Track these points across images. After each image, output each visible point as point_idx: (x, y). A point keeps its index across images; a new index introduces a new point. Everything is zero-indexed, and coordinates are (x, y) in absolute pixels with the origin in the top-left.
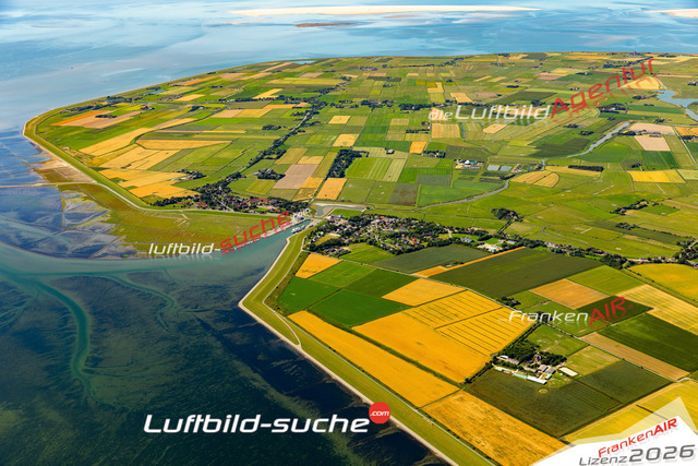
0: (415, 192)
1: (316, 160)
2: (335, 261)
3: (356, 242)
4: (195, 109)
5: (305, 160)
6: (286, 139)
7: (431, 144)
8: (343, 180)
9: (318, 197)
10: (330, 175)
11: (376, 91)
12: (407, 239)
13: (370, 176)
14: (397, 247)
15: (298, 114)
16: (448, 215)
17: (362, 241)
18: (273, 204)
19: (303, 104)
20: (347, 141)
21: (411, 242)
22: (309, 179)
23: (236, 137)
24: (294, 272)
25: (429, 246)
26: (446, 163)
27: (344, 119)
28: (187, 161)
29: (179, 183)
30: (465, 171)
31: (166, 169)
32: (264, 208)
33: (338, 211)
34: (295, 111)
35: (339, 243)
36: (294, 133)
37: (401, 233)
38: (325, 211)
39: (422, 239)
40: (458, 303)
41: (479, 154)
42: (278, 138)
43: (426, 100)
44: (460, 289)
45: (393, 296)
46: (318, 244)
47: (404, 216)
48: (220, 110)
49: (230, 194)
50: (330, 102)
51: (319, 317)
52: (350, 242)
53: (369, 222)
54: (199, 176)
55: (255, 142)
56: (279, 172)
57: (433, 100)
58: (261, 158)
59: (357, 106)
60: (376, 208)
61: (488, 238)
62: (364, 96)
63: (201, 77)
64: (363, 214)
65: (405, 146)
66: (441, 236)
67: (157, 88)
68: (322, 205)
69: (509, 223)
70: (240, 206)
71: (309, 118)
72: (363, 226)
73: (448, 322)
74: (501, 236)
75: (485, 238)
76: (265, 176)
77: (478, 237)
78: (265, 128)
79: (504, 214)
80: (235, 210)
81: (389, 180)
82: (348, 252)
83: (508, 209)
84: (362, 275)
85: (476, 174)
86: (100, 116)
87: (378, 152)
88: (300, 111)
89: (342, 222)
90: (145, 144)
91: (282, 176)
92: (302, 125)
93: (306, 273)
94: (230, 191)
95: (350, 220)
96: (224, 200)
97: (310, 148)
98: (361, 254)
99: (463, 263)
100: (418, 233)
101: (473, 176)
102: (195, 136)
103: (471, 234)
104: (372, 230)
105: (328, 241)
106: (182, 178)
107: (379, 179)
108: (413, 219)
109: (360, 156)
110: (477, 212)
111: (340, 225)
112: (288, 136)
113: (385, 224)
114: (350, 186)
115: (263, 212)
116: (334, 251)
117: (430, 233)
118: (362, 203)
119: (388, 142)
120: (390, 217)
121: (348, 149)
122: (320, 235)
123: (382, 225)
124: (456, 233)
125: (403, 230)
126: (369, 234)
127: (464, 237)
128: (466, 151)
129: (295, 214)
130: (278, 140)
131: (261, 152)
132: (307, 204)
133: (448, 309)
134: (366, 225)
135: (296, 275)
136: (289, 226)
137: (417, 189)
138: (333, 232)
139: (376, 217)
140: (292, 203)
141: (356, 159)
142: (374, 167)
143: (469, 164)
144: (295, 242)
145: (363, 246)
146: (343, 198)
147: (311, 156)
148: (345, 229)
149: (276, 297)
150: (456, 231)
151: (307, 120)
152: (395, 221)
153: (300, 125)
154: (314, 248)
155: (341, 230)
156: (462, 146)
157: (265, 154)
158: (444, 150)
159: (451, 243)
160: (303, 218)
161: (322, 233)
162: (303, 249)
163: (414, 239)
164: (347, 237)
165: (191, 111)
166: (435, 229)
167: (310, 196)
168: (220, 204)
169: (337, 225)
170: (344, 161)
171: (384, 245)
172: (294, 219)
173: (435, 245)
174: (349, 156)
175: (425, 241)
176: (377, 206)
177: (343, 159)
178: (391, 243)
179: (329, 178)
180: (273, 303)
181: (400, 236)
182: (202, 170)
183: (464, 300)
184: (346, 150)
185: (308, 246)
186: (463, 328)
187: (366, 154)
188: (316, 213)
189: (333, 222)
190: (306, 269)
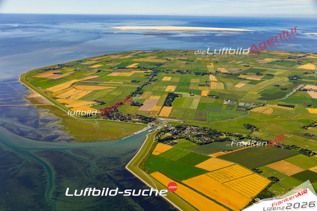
0: (206, 115)
1: (157, 98)
2: (170, 147)
3: (180, 138)
4: (99, 71)
5: (152, 98)
6: (142, 87)
7: (211, 92)
8: (171, 108)
9: (160, 115)
10: (165, 105)
11: (183, 66)
12: (204, 137)
13: (183, 106)
14: (200, 141)
15: (147, 75)
16: (223, 127)
17: (183, 138)
18: (139, 118)
19: (149, 71)
20: (171, 89)
21: (207, 139)
22: (155, 106)
23: (119, 85)
24: (151, 152)
25: (215, 141)
26: (219, 101)
27: (169, 79)
28: (97, 96)
29: (94, 106)
30: (228, 105)
31: (87, 99)
32: (134, 120)
33: (170, 123)
34: (146, 74)
35: (172, 139)
36: (146, 84)
37: (201, 135)
38: (164, 122)
39: (211, 138)
40: (232, 170)
41: (234, 97)
42: (139, 86)
43: (206, 71)
44: (232, 163)
45: (199, 166)
46: (162, 138)
47: (202, 126)
48: (111, 72)
49: (118, 112)
50: (162, 70)
51: (165, 175)
52: (177, 138)
53: (185, 129)
54: (103, 103)
55: (128, 88)
56: (140, 103)
57: (210, 71)
58: (132, 96)
59: (174, 73)
60: (188, 122)
61: (243, 138)
62: (177, 68)
63: (101, 56)
64: (182, 125)
65: (199, 92)
66: (220, 137)
67: (81, 61)
68: (162, 119)
69: (252, 131)
70: (123, 119)
71: (153, 77)
72: (183, 130)
73: (228, 180)
74: (249, 138)
75: (242, 139)
76: (134, 104)
77: (238, 138)
78: (132, 82)
79: (249, 127)
80: (121, 120)
81: (193, 108)
82: (176, 143)
83: (251, 124)
84: (184, 155)
85: (234, 107)
86: (55, 73)
87: (186, 95)
88: (148, 74)
89: (172, 128)
90: (77, 87)
91: (142, 105)
92: (150, 81)
93: (157, 153)
94: (118, 111)
95: (176, 127)
96: (115, 116)
97: (154, 92)
98: (182, 144)
99: (232, 151)
100: (209, 135)
101: (233, 108)
102: (100, 84)
103: (235, 136)
104: (187, 132)
105: (167, 137)
106: (95, 104)
107: (188, 108)
108: (206, 128)
109: (178, 96)
110: (236, 125)
111: (172, 130)
112: (143, 86)
113: (193, 130)
114: (175, 110)
115: (134, 122)
116: (170, 142)
117: (215, 135)
118: (181, 119)
119: (191, 90)
120: (195, 126)
121: (172, 93)
122: (162, 134)
123: (191, 130)
124: (227, 135)
125: (202, 133)
126: (186, 134)
127: (231, 138)
128: (228, 96)
129: (149, 123)
130: (139, 87)
131: (131, 93)
132: (155, 119)
133: (228, 173)
134: (184, 130)
135: (152, 153)
136: (147, 129)
137: (207, 113)
138: (168, 133)
139: (188, 126)
140: (148, 118)
141: (176, 97)
142: (185, 102)
143: (230, 102)
144: (151, 137)
145: (183, 140)
146: (171, 117)
147: (155, 95)
148: (174, 132)
149: (143, 164)
150: (227, 134)
151: (152, 78)
152: (197, 128)
153: (148, 80)
154: (160, 141)
155: (172, 132)
156: (226, 93)
157: (134, 94)
158: (217, 95)
159: (226, 140)
160: (154, 126)
161: (163, 133)
162: (155, 141)
163: (207, 138)
164: (175, 135)
165: (97, 72)
166: (217, 133)
167: (156, 115)
168: (113, 117)
169: (170, 129)
170: (171, 99)
171: (193, 140)
172: (149, 126)
173: (218, 141)
174: (173, 96)
175: (213, 139)
176: (188, 121)
177: (170, 98)
178: (197, 139)
179: (164, 107)
180: (142, 167)
181: (201, 136)
182: (104, 100)
183: (235, 169)
184: (171, 93)
185: (157, 139)
186: (236, 183)
187: (181, 96)
188: (159, 123)
189: (168, 128)
190: (157, 151)
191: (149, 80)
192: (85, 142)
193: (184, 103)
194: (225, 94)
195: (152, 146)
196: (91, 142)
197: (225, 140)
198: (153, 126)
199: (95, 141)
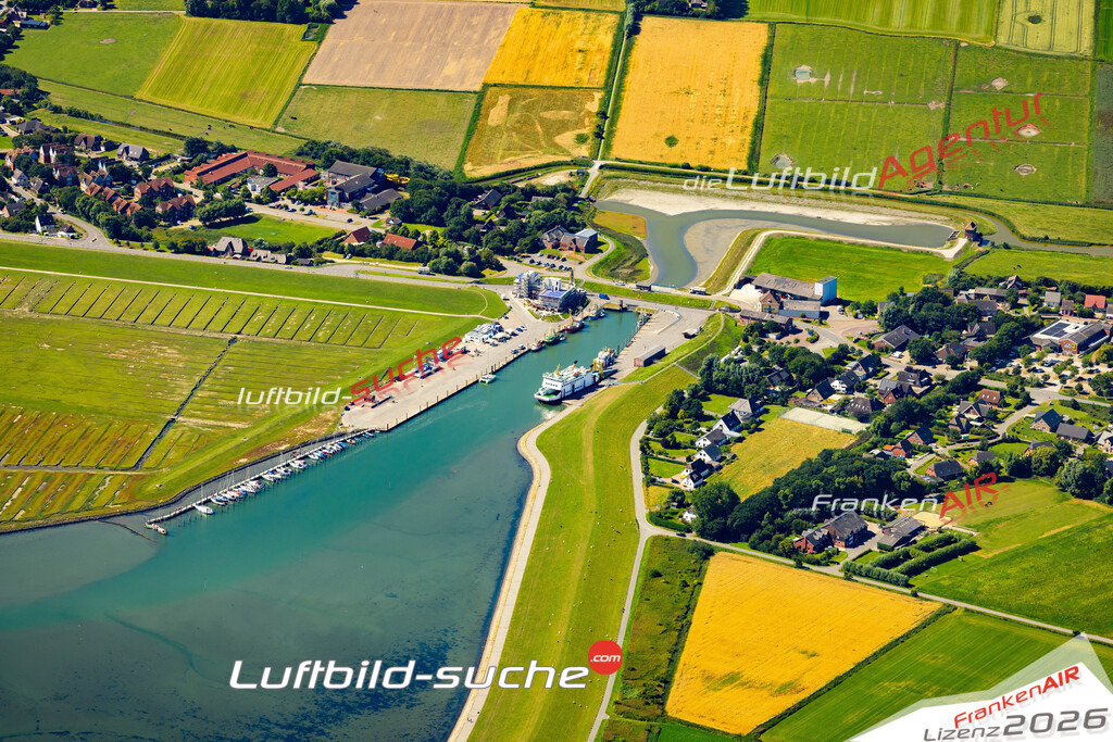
2: (894, 609)
8: (746, 37)
9: (629, 143)
17: (1022, 470)
18: (351, 197)
24: (648, 680)
32: (301, 221)
33: (788, 253)
38: (709, 248)
49: (47, 118)
52: (947, 471)
60: (1029, 234)
68: (670, 203)
80: (117, 232)
81: (1037, 40)
82: (950, 550)
89: (840, 331)
94: (35, 95)
96: (23, 165)
104: (1056, 393)
107: (976, 36)
111: (842, 355)
114: (805, 75)
115: (302, 252)
116: (864, 535)
118: (922, 197)
122: (731, 420)
126: (1050, 418)
129: (518, 269)
132: (570, 197)
134: (1008, 353)
135: (671, 710)
136: (504, 353)
138: (808, 404)
139: (1051, 298)
140: (471, 191)
144: (589, 468)
146: (787, 165)
148: (885, 383)
154: (735, 518)
155: (854, 386)
160: (583, 301)
161: (742, 407)
162: (658, 519)
164: (914, 439)
167: (566, 139)
169: (820, 351)
172: (521, 305)
179: (651, 23)
185: (680, 499)
188: (651, 267)
189: (787, 329)
190: (722, 669)
198: (573, 302)
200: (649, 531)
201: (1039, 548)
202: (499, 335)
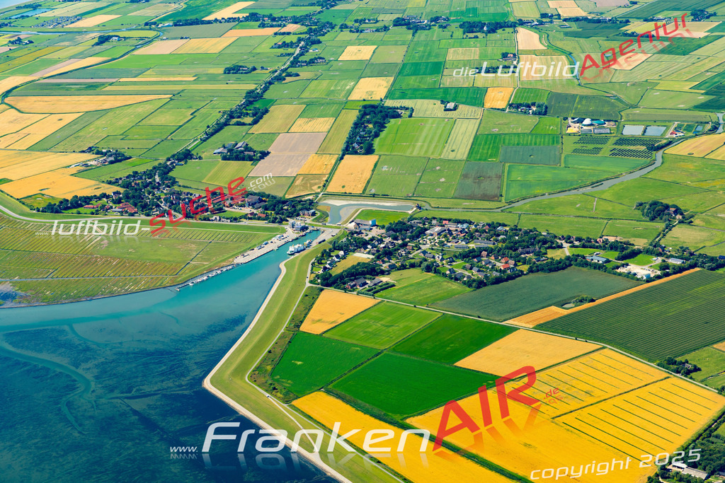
0: (500, 177)
1: (321, 125)
2: (368, 302)
3: (403, 267)
4: (103, 40)
5: (302, 126)
6: (266, 89)
7: (520, 92)
8: (372, 159)
9: (330, 189)
10: (348, 150)
12: (492, 259)
13: (418, 150)
14: (476, 275)
15: (285, 45)
16: (560, 216)
17: (413, 266)
18: (252, 205)
19: (291, 27)
20: (374, 89)
21: (500, 265)
22: (312, 157)
23: (179, 88)
24: (297, 322)
25: (531, 271)
26: (550, 124)
27: (365, 52)
28: (96, 133)
29: (86, 169)
30: (584, 138)
31: (60, 147)
32: (237, 211)
33: (367, 214)
34: (279, 39)
35: (372, 271)
36: (280, 79)
37: (481, 250)
38: (345, 214)
39: (518, 260)
40: (590, 371)
41: (606, 107)
42: (252, 87)
43: (506, 14)
44: (592, 346)
45: (474, 362)
46: (336, 271)
47: (483, 219)
48: (149, 42)
49: (176, 188)
50: (339, 22)
51: (347, 402)
53: (422, 232)
54: (119, 158)
55: (212, 95)
56: (258, 148)
57: (518, 14)
58: (226, 124)
59: (386, 28)
60: (435, 206)
61: (634, 254)
62: (397, 11)
64: (411, 219)
65: (475, 96)
66: (552, 254)
69: (669, 227)
71: (304, 50)
72: (412, 238)
73: (574, 404)
74: (656, 249)
75: (629, 254)
76: (234, 155)
77: (616, 254)
78: (228, 71)
79: (658, 211)
81: (452, 156)
82: (388, 286)
83: (665, 202)
84: (416, 326)
85: (604, 141)
87: (428, 108)
88: (288, 39)
89: (376, 232)
90: (20, 105)
91: (264, 154)
92: (294, 64)
93: (318, 324)
94: (174, 182)
95: (388, 229)
96: (166, 200)
97: (309, 104)
98: (411, 288)
99: (593, 301)
100: (511, 248)
101: (599, 146)
102: (109, 88)
103: (604, 248)
104: (428, 246)
105: (353, 267)
106: (89, 163)
107: (435, 156)
108: (500, 225)
109: (399, 116)
110: (610, 208)
111: (372, 239)
112: (270, 83)
113: (451, 234)
114: (385, 168)
115: (235, 219)
116: (365, 284)
117: (531, 248)
118: (407, 198)
119: (446, 90)
120: (458, 222)
121: (376, 103)
122: (337, 256)
123: (445, 236)
124: (577, 247)
125: (483, 245)
126: (424, 252)
127: (591, 254)
128: (584, 102)
129: (291, 221)
130: (252, 92)
131: (224, 113)
132: (311, 202)
133: (574, 382)
134: (418, 237)
135: (301, 329)
136: (283, 242)
137: (503, 172)
138: (360, 252)
139: (434, 222)
140: (284, 202)
141: (392, 120)
142: (424, 134)
143: (591, 125)
144: (296, 270)
145: (416, 275)
146: (373, 191)
147: (313, 118)
148: (382, 245)
149: (269, 368)
150: (577, 243)
151: (302, 54)
152: (468, 228)
153: (288, 63)
154: (330, 281)
155: (374, 246)
156: (575, 93)
157: (232, 117)
158: (544, 101)
159: (570, 265)
160: (307, 228)
161: (341, 253)
162: (311, 282)
163: (503, 261)
164: (386, 259)
165: (97, 44)
166: (539, 241)
167: (315, 188)
168: (158, 206)
169: (367, 238)
170: (371, 126)
171: (452, 271)
172: (290, 230)
173: (542, 270)
174: (379, 116)
175: (524, 263)
176: (434, 203)
177: (369, 122)
178: (464, 268)
179: (346, 157)
180: (263, 380)
181: (479, 256)
182: (122, 146)
183: (599, 366)
184: (373, 106)
185: (318, 277)
186: (602, 415)
187: (408, 113)
188: (329, 219)
189: (360, 233)
190: (317, 318)
191: (292, 63)
192: (55, 301)
193: (421, 139)
194: (574, 96)
195: (301, 301)
196: (76, 299)
197: (568, 262)
198: (304, 229)
199: (90, 297)
200: (308, 285)
201: (412, 285)
202: (282, 237)
